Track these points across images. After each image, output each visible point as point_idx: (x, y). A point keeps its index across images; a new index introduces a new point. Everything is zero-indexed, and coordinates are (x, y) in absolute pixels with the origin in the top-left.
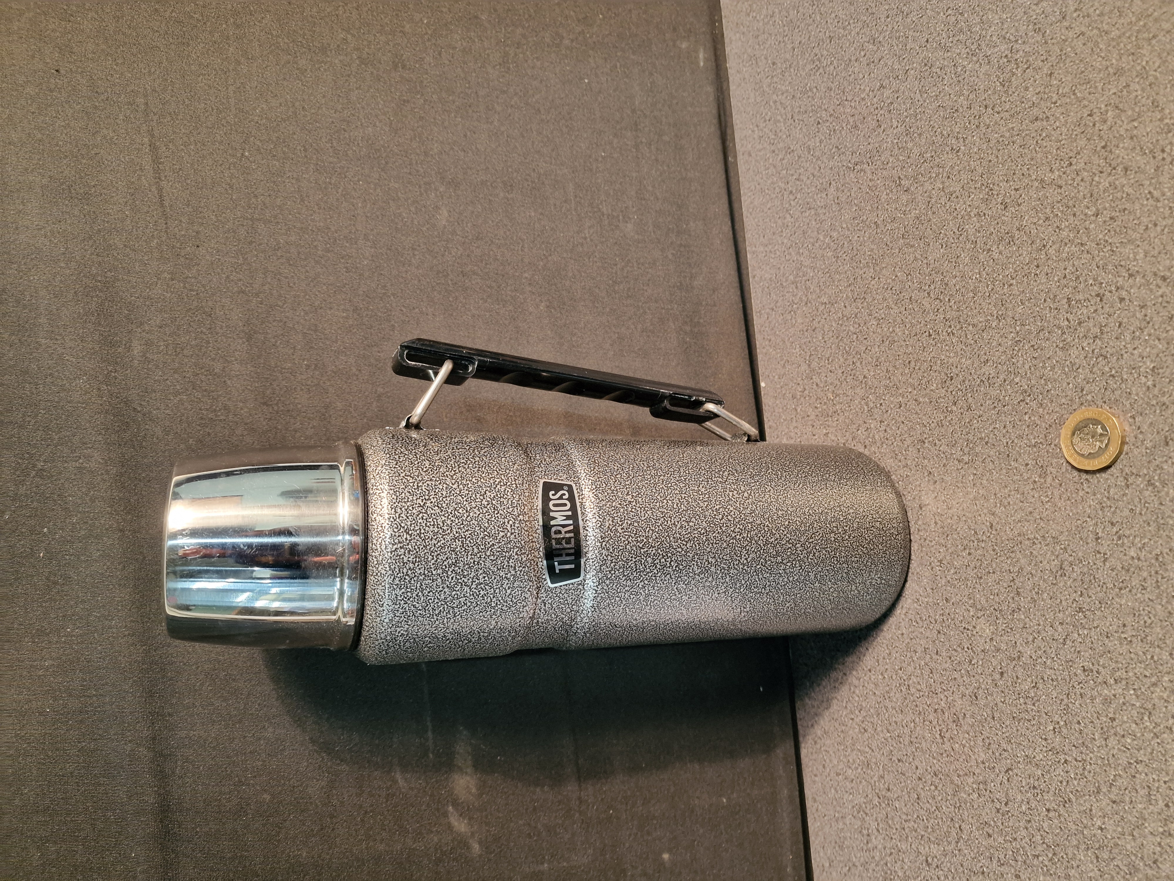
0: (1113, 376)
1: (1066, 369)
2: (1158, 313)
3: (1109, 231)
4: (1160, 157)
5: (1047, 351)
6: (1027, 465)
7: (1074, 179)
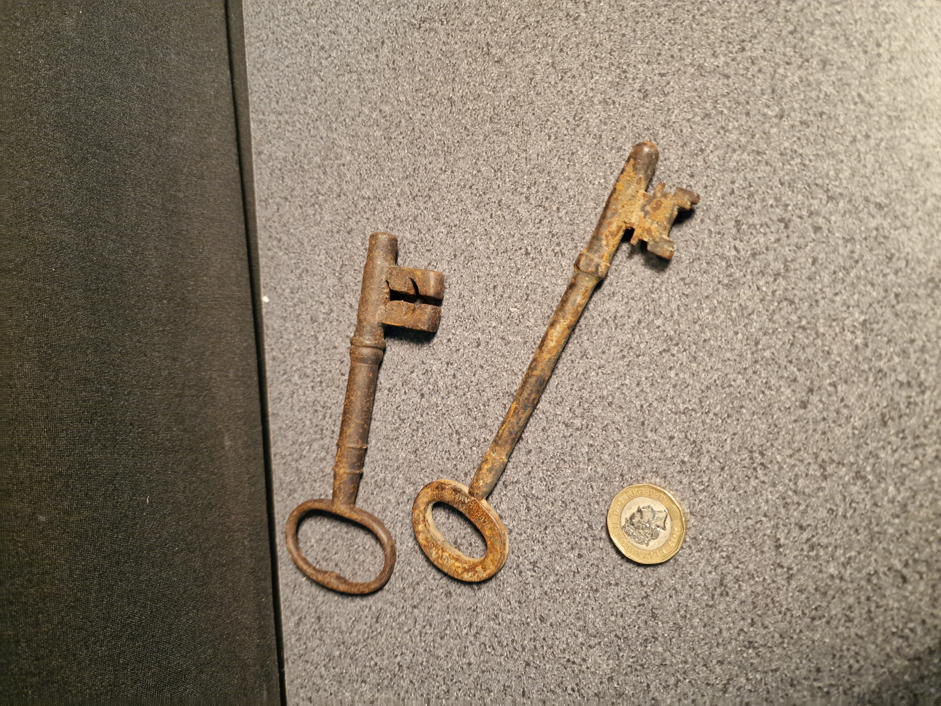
0: (804, 328)
1: (734, 314)
2: (871, 250)
3: (799, 139)
4: (874, 53)
5: (704, 287)
6: (671, 438)
7: (747, 69)
